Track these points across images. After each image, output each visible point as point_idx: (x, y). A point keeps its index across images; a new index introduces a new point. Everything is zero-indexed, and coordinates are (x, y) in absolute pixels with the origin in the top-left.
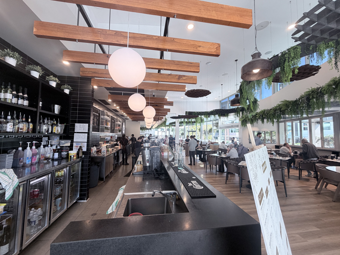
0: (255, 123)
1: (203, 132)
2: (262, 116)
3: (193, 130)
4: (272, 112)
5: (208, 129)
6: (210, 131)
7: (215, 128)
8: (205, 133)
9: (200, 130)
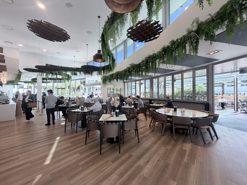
0: (112, 82)
1: (72, 89)
2: (117, 76)
3: (63, 87)
4: (123, 73)
5: (77, 86)
6: (78, 88)
7: (82, 85)
8: (74, 90)
9: (69, 87)
